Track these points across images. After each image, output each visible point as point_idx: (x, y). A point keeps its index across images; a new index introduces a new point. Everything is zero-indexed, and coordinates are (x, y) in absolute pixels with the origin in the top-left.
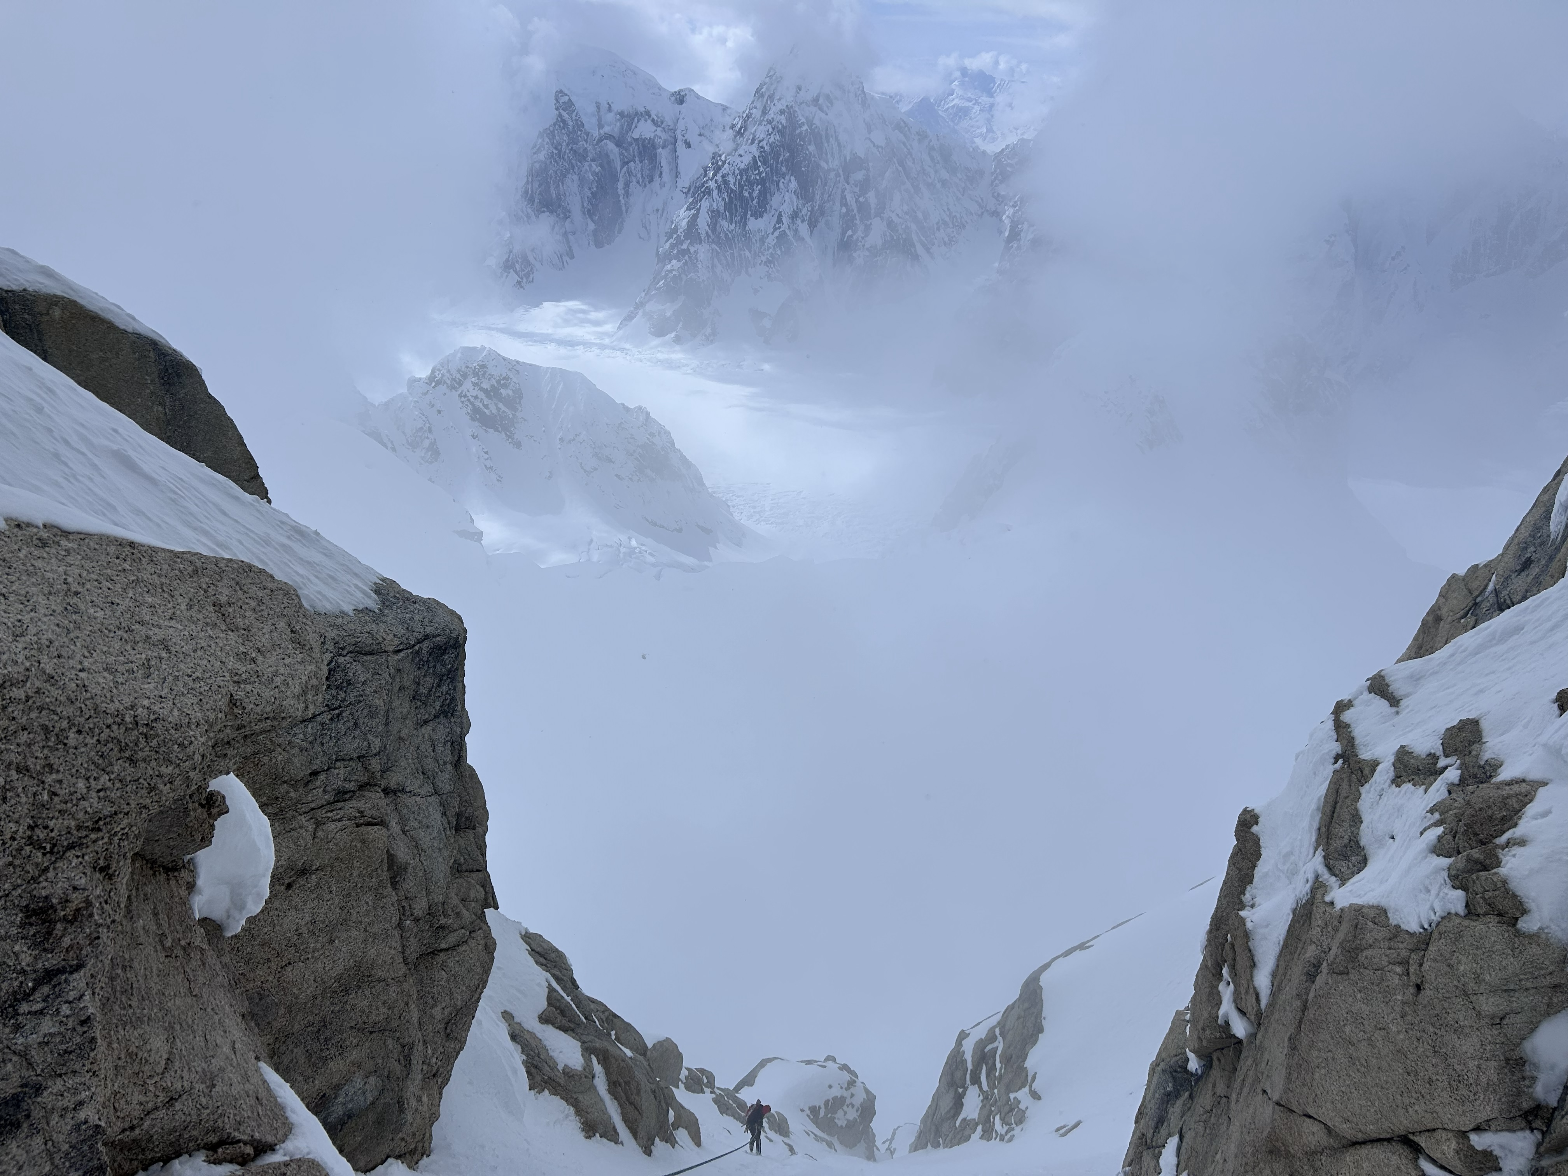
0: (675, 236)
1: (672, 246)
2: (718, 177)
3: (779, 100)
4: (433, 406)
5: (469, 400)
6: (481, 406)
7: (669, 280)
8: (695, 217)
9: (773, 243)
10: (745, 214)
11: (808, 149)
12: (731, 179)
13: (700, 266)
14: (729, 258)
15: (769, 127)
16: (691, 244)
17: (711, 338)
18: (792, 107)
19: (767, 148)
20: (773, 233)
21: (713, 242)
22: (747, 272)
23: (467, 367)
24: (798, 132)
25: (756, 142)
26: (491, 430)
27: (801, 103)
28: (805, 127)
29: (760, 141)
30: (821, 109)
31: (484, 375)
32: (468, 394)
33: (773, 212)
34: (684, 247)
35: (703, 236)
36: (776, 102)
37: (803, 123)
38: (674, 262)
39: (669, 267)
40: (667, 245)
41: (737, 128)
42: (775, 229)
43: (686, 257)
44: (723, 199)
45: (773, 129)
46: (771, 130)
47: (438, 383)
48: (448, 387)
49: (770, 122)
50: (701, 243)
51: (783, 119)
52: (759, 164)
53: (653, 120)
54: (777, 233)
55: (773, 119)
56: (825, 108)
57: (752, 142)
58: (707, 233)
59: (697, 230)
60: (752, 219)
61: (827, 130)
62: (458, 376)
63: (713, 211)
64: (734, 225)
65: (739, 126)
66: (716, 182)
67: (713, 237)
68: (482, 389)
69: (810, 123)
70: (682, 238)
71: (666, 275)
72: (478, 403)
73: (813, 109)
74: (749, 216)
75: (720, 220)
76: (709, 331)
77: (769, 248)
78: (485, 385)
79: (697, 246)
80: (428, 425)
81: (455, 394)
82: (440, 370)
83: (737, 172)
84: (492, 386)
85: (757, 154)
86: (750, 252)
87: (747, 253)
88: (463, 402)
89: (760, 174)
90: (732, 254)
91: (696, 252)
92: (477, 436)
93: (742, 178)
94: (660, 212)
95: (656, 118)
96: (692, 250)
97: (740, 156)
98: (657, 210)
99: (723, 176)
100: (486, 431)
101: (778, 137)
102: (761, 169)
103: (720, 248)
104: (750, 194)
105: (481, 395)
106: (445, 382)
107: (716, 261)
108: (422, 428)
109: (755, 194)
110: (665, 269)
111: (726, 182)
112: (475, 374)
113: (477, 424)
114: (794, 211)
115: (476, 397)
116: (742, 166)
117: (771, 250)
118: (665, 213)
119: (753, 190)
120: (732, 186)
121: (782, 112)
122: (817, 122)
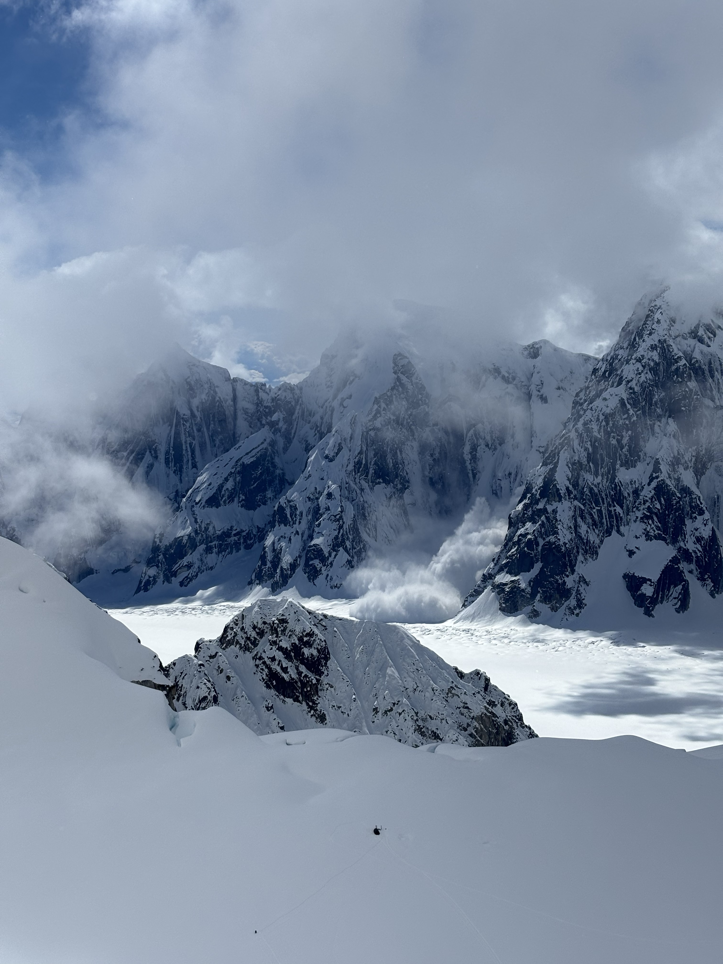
0: (529, 495)
1: (526, 507)
2: (580, 425)
3: (650, 334)
4: (221, 671)
5: (264, 663)
6: (279, 669)
7: (522, 545)
8: (553, 471)
9: (650, 496)
10: (614, 464)
11: (688, 387)
12: (594, 426)
13: (559, 527)
14: (596, 517)
15: (638, 365)
16: (548, 502)
17: (577, 611)
18: (665, 341)
19: (637, 389)
20: (649, 484)
21: (575, 498)
22: (618, 531)
23: (265, 623)
24: (674, 368)
25: (624, 383)
26: (289, 701)
27: (676, 337)
28: (683, 362)
29: (628, 382)
30: (701, 341)
31: (283, 631)
32: (264, 655)
33: (648, 460)
34: (540, 506)
35: (562, 492)
36: (645, 337)
37: (680, 358)
38: (528, 525)
39: (521, 531)
40: (520, 507)
41: (600, 373)
42: (651, 479)
43: (543, 518)
44: (586, 449)
45: (644, 367)
46: (641, 368)
47: (230, 643)
48: (241, 648)
49: (639, 360)
50: (560, 500)
51: (655, 355)
52: (629, 406)
53: (503, 377)
54: (654, 484)
55: (643, 356)
56: (706, 340)
57: (619, 384)
58: (567, 488)
59: (555, 486)
60: (623, 469)
61: (710, 363)
62: (254, 634)
63: (574, 464)
64: (600, 478)
65: (603, 370)
66: (576, 431)
67: (575, 492)
68: (280, 649)
69: (689, 357)
70: (538, 496)
71: (519, 540)
72: (275, 667)
73: (692, 342)
74: (618, 466)
75: (582, 473)
76: (572, 602)
77: (645, 502)
78: (285, 644)
79: (555, 505)
80: (213, 694)
81: (249, 655)
82: (232, 629)
83: (602, 417)
84: (294, 645)
85: (625, 396)
86: (622, 507)
87: (618, 509)
88: (257, 666)
89: (629, 418)
90: (600, 511)
91: (555, 511)
92: (272, 707)
93: (607, 424)
94: (513, 476)
95: (506, 375)
96: (550, 508)
97: (605, 399)
98: (510, 474)
99: (585, 424)
100: (284, 701)
101: (649, 376)
102: (631, 412)
103: (584, 505)
104: (619, 441)
105: (279, 655)
106: (237, 642)
107: (579, 519)
108: (205, 698)
109: (625, 441)
110: (519, 533)
111: (588, 430)
112: (274, 630)
113: (273, 692)
114: (674, 457)
115: (273, 659)
116: (608, 411)
117: (648, 504)
118: (519, 476)
119: (622, 437)
120: (596, 434)
121: (653, 348)
122: (697, 355)
